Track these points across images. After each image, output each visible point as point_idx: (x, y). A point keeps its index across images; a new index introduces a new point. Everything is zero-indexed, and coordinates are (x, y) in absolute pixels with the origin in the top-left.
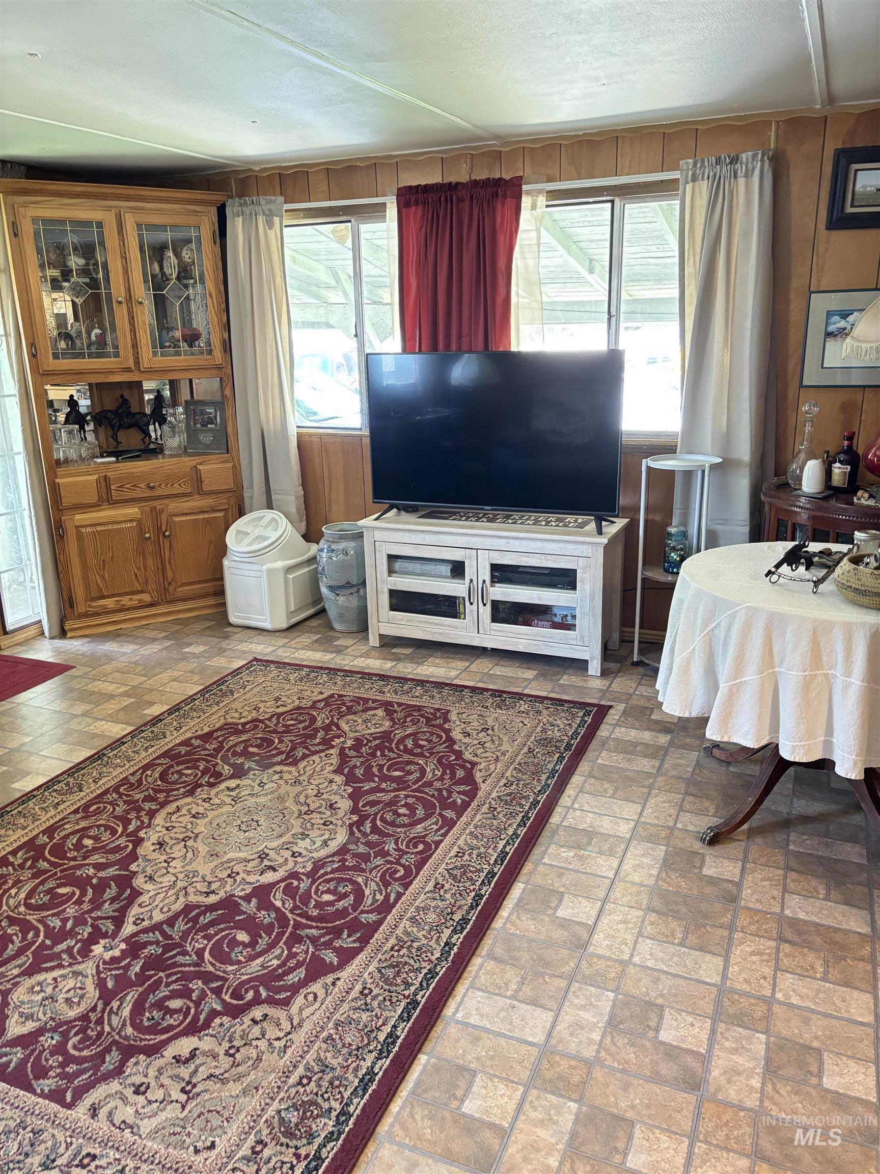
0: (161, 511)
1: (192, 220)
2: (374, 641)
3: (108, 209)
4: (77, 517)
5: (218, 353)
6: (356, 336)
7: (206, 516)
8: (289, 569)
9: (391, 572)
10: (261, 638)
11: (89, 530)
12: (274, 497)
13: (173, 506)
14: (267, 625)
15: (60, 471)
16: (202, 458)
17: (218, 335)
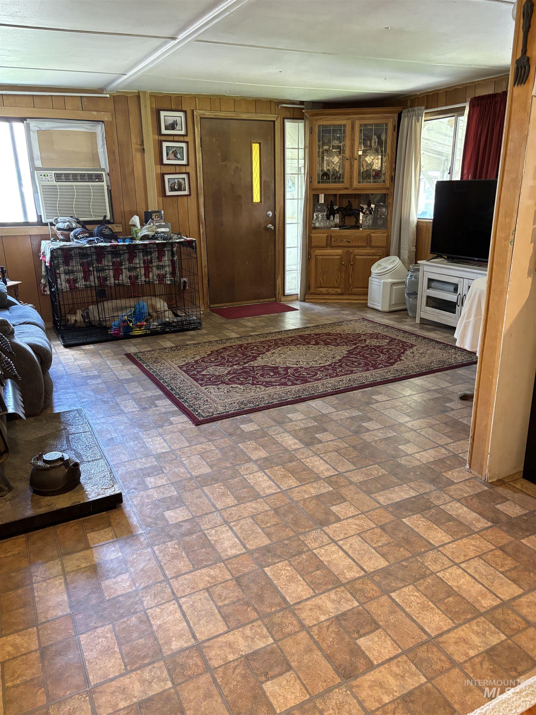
0: (352, 253)
1: (384, 121)
2: (418, 321)
3: (349, 119)
4: (317, 251)
5: (388, 182)
6: (449, 173)
7: (371, 257)
8: (393, 284)
9: (429, 287)
10: (375, 313)
11: (320, 257)
12: (402, 251)
13: (357, 251)
14: (380, 308)
15: (313, 231)
16: (374, 231)
17: (389, 174)
